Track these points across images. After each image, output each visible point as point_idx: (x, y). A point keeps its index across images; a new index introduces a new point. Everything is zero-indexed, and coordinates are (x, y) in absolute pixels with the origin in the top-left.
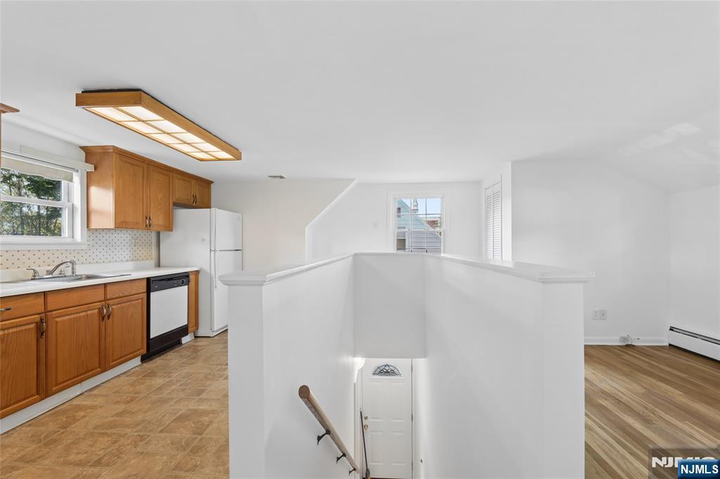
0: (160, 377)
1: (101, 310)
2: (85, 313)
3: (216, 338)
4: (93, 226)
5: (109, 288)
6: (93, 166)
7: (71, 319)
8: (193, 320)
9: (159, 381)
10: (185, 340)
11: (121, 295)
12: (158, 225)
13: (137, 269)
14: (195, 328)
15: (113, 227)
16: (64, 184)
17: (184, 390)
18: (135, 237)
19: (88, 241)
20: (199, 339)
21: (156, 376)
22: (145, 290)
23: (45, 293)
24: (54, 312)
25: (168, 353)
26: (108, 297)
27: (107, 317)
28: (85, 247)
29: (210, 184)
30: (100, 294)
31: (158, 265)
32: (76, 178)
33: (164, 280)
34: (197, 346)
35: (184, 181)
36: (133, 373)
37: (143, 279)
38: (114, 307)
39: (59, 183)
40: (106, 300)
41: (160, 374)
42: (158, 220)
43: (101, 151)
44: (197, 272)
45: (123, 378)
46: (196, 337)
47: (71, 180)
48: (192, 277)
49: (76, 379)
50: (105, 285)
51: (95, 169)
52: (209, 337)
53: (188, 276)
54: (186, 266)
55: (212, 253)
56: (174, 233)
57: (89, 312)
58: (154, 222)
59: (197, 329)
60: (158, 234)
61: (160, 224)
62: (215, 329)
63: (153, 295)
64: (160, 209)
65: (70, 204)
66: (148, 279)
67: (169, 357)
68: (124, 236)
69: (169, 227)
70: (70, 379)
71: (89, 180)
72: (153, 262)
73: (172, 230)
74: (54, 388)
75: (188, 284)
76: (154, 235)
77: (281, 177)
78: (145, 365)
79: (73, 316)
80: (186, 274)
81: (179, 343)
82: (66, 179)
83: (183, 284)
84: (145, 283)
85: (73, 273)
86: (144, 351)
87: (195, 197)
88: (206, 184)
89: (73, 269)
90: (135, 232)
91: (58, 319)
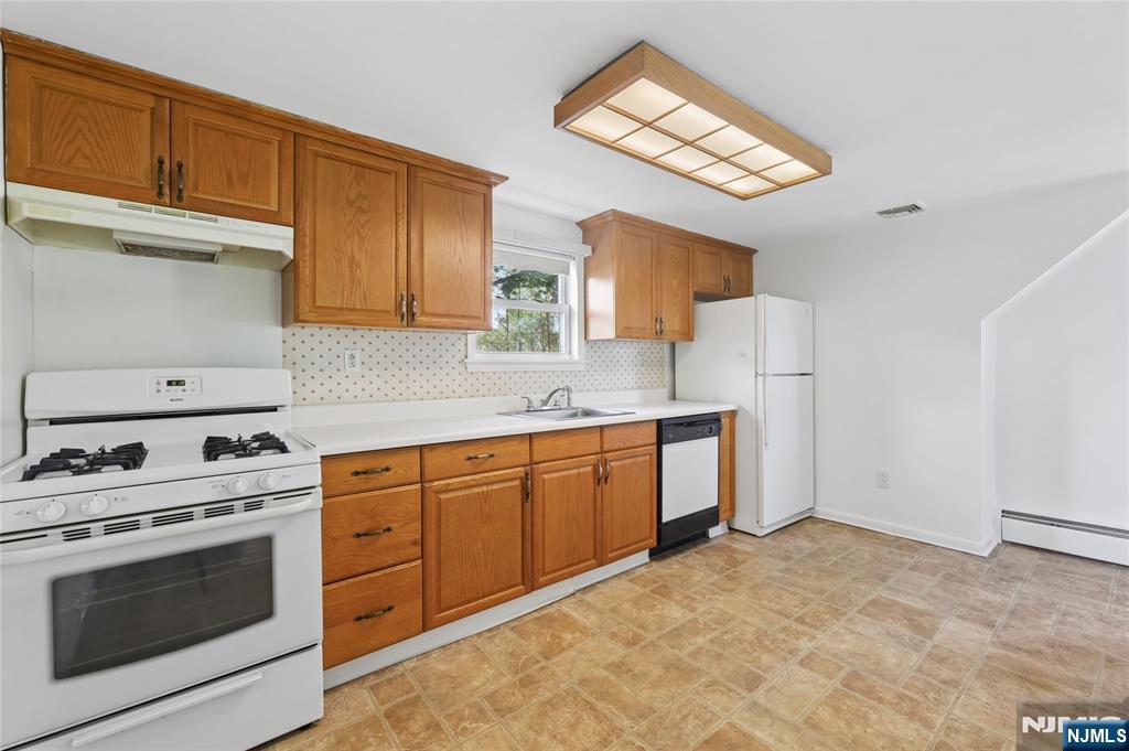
0: (678, 603)
1: (596, 470)
2: (576, 471)
3: (766, 540)
4: (593, 336)
5: (606, 433)
6: (590, 248)
7: (560, 477)
8: (726, 499)
9: (675, 613)
10: (714, 532)
11: (622, 446)
12: (673, 331)
13: (645, 403)
14: (729, 513)
15: (613, 336)
16: (561, 278)
17: (719, 657)
18: (642, 352)
19: (586, 358)
20: (736, 536)
21: (670, 599)
22: (654, 440)
23: (531, 436)
24: (541, 465)
25: (688, 552)
26: (606, 447)
27: (603, 480)
28: (583, 367)
29: (751, 256)
30: (593, 443)
31: (673, 397)
32: (573, 271)
33: (681, 424)
34: (735, 550)
35: (710, 253)
36: (639, 577)
37: (653, 421)
38: (613, 464)
39: (556, 276)
40: (603, 452)
41: (678, 597)
42: (673, 323)
43: (599, 222)
44: (733, 414)
45: (624, 583)
46: (730, 529)
47: (568, 273)
48: (725, 421)
49: (565, 571)
50: (602, 428)
51: (593, 251)
52: (754, 535)
53: (718, 420)
54: (715, 402)
55: (760, 378)
56: (695, 345)
57: (581, 470)
58: (666, 327)
59: (733, 515)
60: (673, 345)
61: (676, 328)
62: (765, 524)
63: (664, 447)
64: (675, 305)
65: (567, 307)
66: (659, 422)
67: (689, 561)
68: (629, 351)
69: (688, 334)
70: (559, 570)
71: (588, 271)
72: (665, 392)
73: (692, 340)
74: (541, 579)
75: (719, 435)
76: (667, 347)
77: (914, 208)
78: (655, 565)
79: (562, 474)
80: (715, 417)
81: (705, 536)
82: (562, 272)
83: (710, 434)
84: (654, 426)
85: (569, 404)
86: (653, 542)
87: (727, 281)
88: (743, 255)
89: (569, 399)
90: (642, 345)
91: (545, 476)
